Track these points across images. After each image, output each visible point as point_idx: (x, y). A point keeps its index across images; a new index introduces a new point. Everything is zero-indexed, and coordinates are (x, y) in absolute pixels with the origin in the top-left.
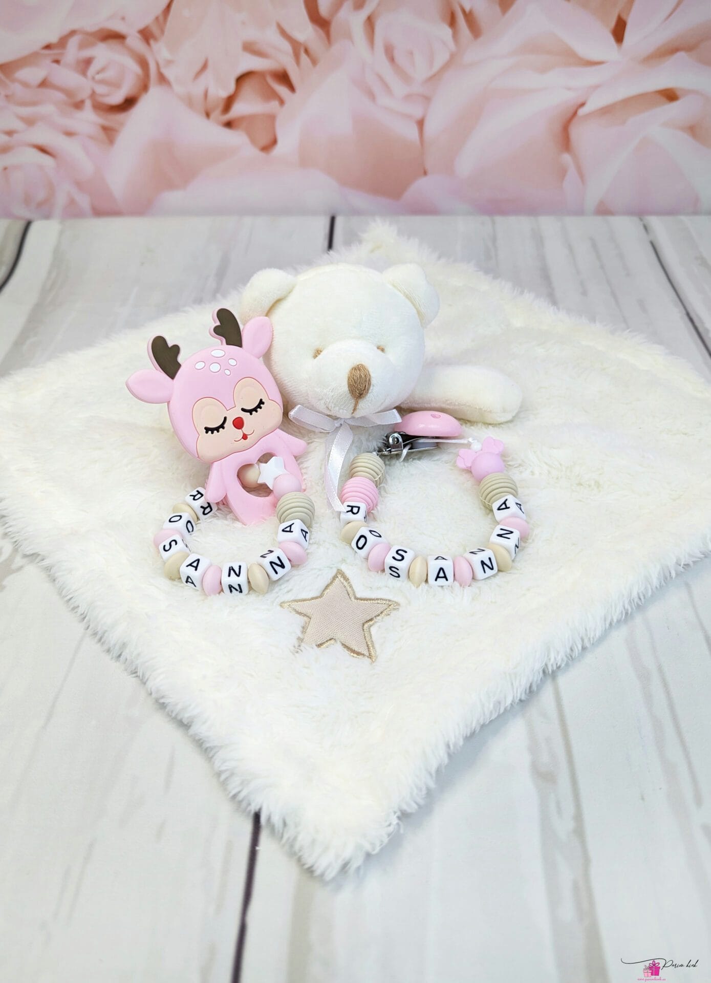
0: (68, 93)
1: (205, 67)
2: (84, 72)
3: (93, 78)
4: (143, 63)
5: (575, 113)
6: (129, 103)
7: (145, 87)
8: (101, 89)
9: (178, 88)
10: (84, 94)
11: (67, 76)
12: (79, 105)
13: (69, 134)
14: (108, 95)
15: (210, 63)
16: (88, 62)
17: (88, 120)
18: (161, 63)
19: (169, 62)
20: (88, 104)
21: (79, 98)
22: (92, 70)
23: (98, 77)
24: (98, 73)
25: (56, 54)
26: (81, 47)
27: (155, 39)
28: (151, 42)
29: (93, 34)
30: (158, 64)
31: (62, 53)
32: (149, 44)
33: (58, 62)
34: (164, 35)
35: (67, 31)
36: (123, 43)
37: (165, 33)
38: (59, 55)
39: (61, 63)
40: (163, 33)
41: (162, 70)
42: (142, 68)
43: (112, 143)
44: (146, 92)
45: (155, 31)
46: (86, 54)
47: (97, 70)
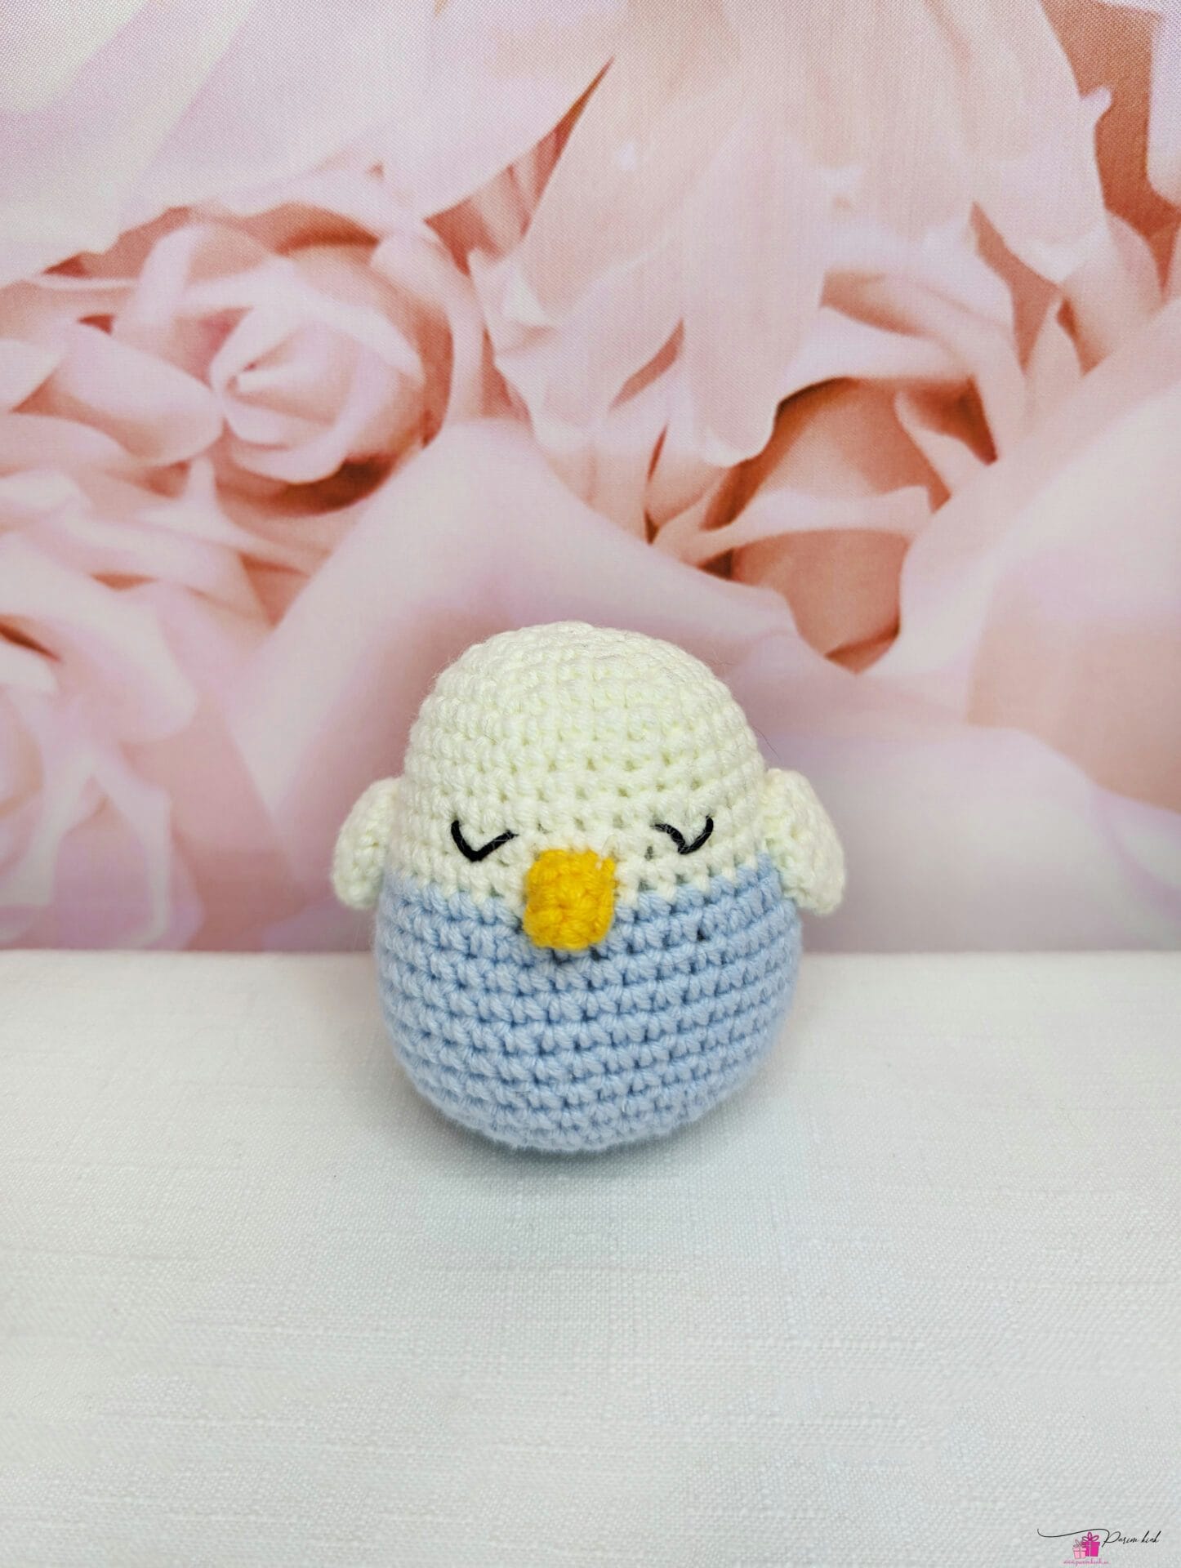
1: (667, 356)
2: (200, 370)
3: (232, 383)
4: (433, 342)
6: (358, 478)
7: (426, 428)
8: (254, 427)
9: (550, 432)
10: (192, 444)
11: (133, 378)
12: (165, 481)
13: (116, 581)
14: (278, 450)
15: (689, 344)
16: (221, 327)
17: (193, 533)
18: (498, 339)
19: (535, 335)
20: (201, 478)
21: (169, 457)
22: (229, 359)
23: (250, 382)
24: (252, 367)
25: (99, 294)
26: (204, 268)
27: (491, 249)
28: (475, 258)
29: (248, 226)
30: (486, 337)
31: (124, 293)
32: (463, 265)
33: (102, 322)
34: (528, 236)
35: (153, 211)
36: (365, 261)
37: (533, 228)
38: (111, 293)
39: (116, 326)
40: (525, 226)
41: (502, 364)
42: (425, 352)
43: (273, 613)
44: (427, 439)
45: (497, 218)
46: (216, 296)
47: (250, 355)
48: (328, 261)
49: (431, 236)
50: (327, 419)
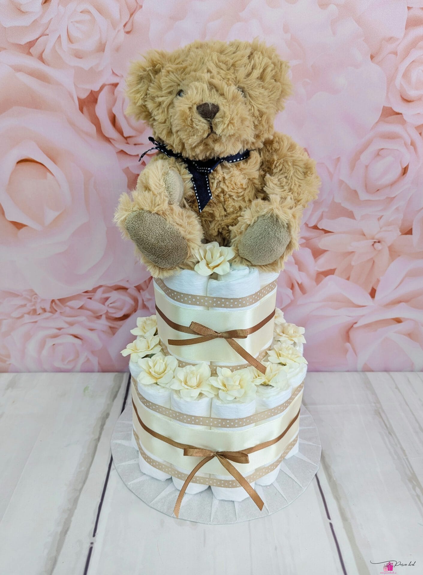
0: (94, 312)
2: (104, 304)
3: (108, 306)
4: (136, 300)
5: (352, 326)
6: (126, 317)
7: (135, 310)
8: (111, 311)
9: (152, 311)
10: (102, 313)
11: (95, 305)
12: (99, 317)
13: (92, 330)
14: (115, 313)
16: (107, 299)
17: (103, 323)
18: (144, 300)
19: (149, 300)
20: (104, 317)
21: (99, 314)
22: (108, 303)
23: (111, 305)
24: (111, 303)
25: (90, 295)
26: (104, 292)
27: (143, 290)
28: (141, 291)
29: (111, 287)
30: (143, 300)
31: (94, 295)
32: (139, 291)
33: (90, 298)
34: (148, 289)
35: (98, 285)
36: (126, 291)
37: (149, 288)
38: (92, 295)
39: (92, 299)
40: (147, 287)
41: (145, 303)
42: (135, 302)
43: (114, 334)
44: (135, 312)
45: (144, 287)
46: (106, 295)
47: (110, 303)
48: (121, 291)
49: (135, 288)
50: (121, 310)
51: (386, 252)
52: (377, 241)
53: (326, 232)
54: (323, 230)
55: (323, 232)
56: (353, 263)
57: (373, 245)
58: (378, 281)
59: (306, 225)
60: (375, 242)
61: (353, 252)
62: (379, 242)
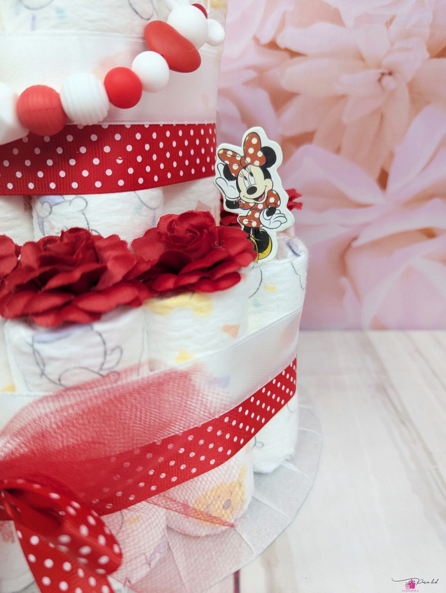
51: (404, 95)
52: (386, 71)
53: (293, 54)
54: (287, 50)
55: (286, 55)
56: (345, 120)
57: (380, 80)
58: (392, 155)
59: (256, 40)
60: (383, 74)
61: (343, 97)
62: (390, 74)
